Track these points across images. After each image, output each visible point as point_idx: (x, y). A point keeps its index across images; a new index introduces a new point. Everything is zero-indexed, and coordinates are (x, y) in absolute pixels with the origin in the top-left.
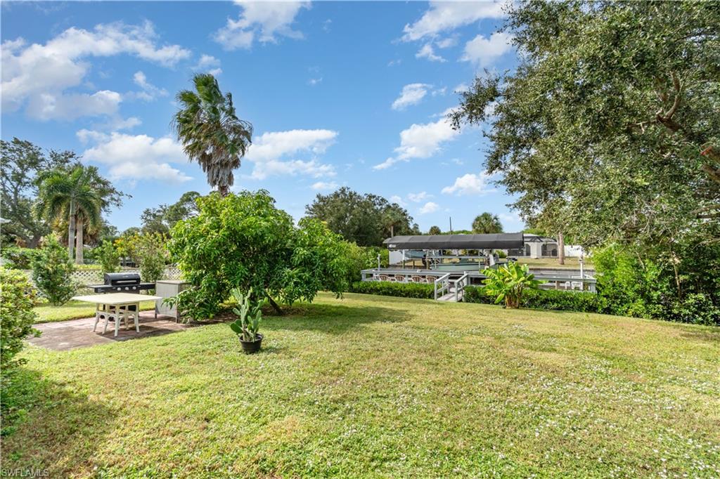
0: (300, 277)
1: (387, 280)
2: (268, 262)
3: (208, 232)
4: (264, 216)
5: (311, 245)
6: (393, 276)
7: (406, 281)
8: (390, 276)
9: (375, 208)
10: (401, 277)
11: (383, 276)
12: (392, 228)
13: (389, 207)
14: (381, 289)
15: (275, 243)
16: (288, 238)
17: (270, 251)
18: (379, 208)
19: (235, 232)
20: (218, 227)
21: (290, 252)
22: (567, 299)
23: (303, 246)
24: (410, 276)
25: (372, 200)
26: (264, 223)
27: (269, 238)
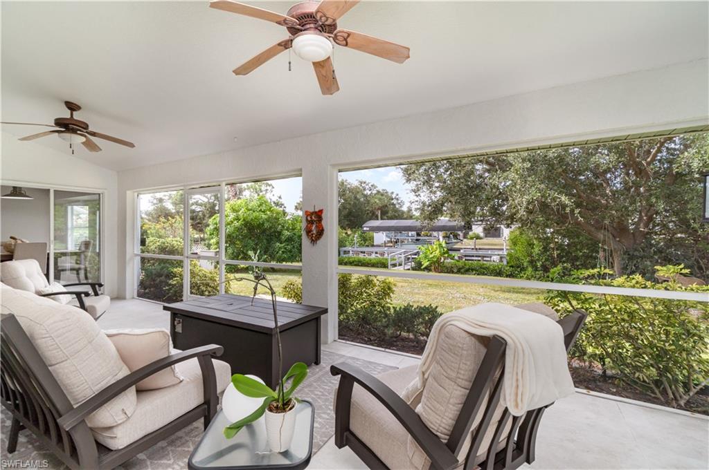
0: (285, 248)
1: (360, 256)
2: (267, 239)
3: (232, 222)
4: (264, 212)
5: (293, 229)
6: (364, 253)
7: (373, 256)
8: (362, 252)
9: (365, 193)
10: (370, 253)
11: (357, 253)
12: (379, 212)
13: (378, 192)
14: (353, 262)
15: (271, 228)
16: (279, 224)
17: (268, 233)
18: (369, 193)
19: (248, 222)
20: (238, 219)
21: (280, 233)
22: (483, 269)
23: (288, 229)
24: (376, 253)
25: (363, 185)
26: (263, 216)
27: (267, 225)
